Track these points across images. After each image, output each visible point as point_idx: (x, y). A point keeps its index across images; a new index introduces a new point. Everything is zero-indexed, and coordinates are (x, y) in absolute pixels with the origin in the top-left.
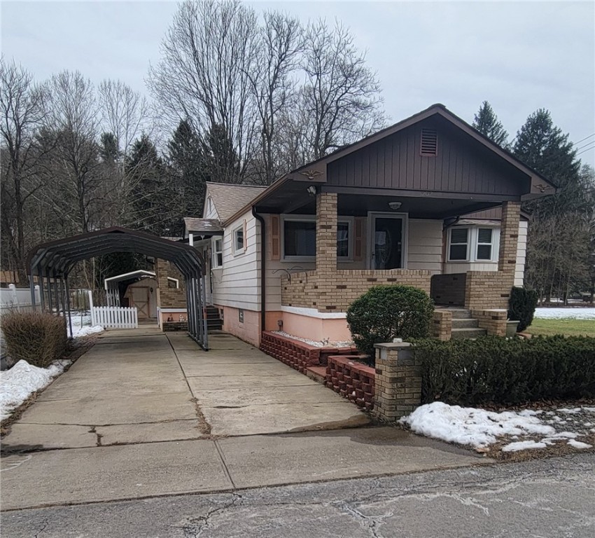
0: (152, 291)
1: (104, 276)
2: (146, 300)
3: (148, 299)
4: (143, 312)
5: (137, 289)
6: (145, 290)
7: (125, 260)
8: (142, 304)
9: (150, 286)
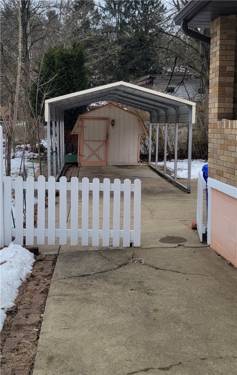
0: (113, 125)
1: (45, 95)
2: (103, 138)
3: (107, 136)
4: (98, 156)
5: (92, 121)
6: (103, 123)
7: (76, 78)
8: (97, 145)
9: (112, 117)
